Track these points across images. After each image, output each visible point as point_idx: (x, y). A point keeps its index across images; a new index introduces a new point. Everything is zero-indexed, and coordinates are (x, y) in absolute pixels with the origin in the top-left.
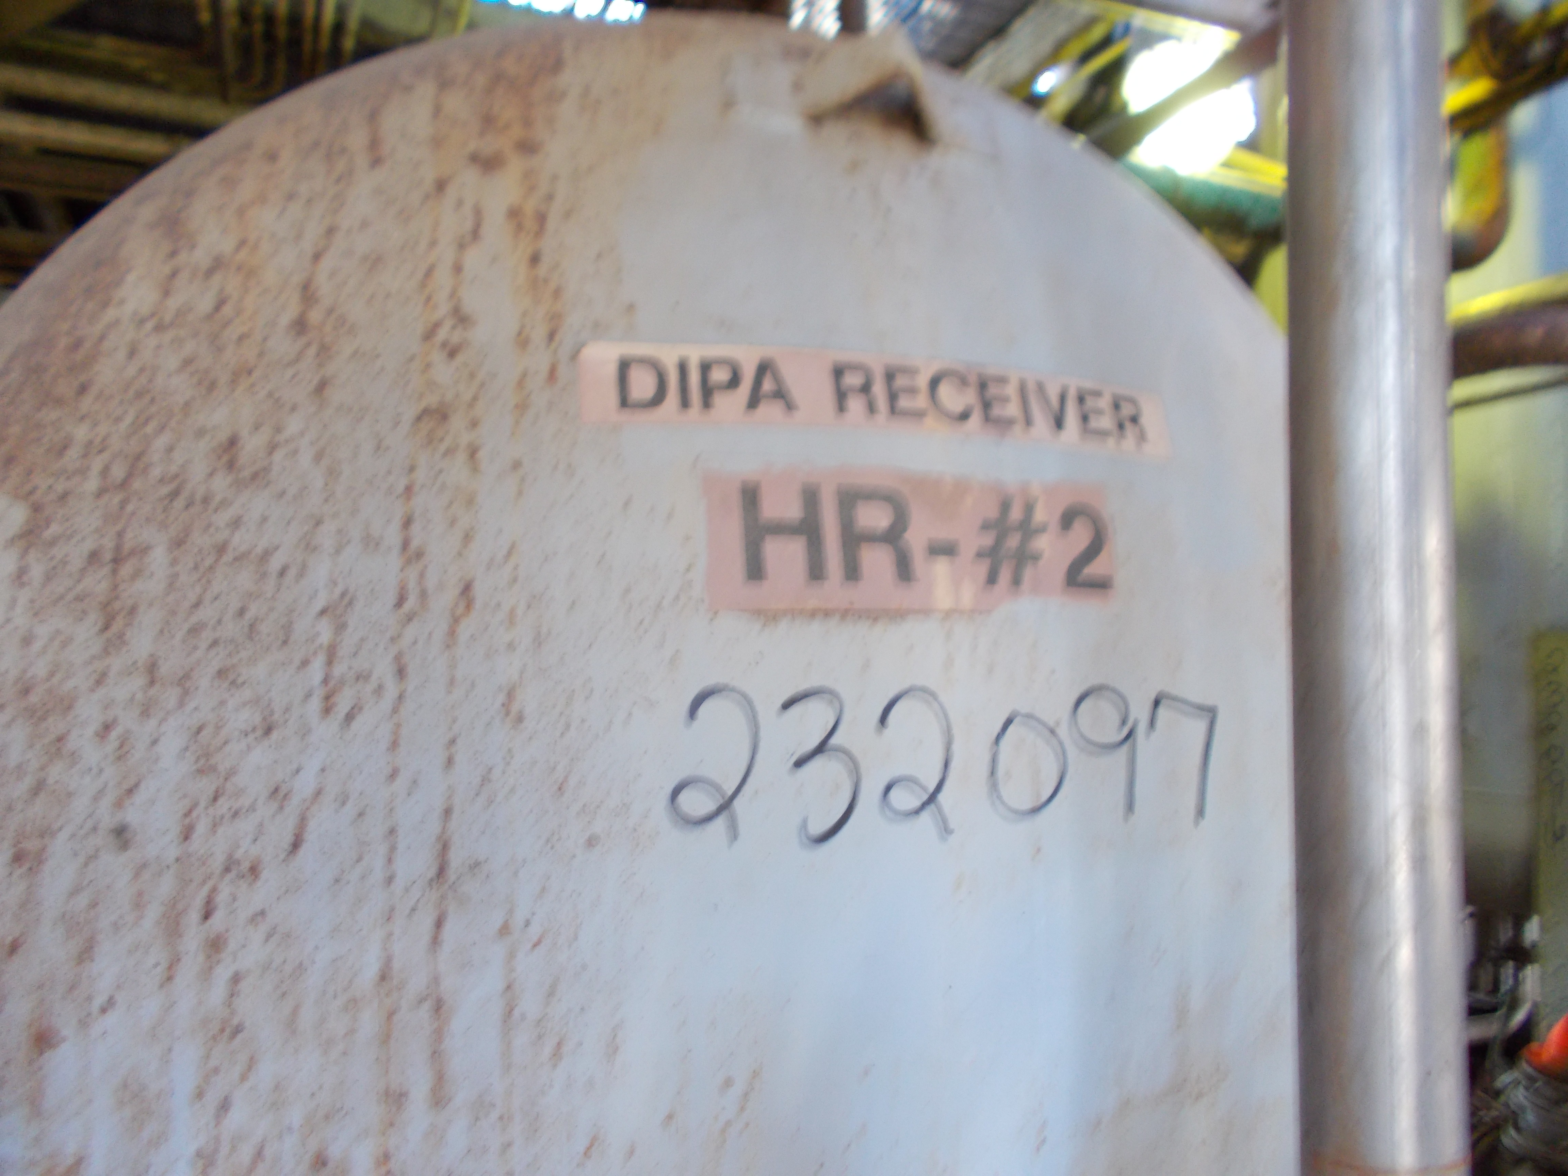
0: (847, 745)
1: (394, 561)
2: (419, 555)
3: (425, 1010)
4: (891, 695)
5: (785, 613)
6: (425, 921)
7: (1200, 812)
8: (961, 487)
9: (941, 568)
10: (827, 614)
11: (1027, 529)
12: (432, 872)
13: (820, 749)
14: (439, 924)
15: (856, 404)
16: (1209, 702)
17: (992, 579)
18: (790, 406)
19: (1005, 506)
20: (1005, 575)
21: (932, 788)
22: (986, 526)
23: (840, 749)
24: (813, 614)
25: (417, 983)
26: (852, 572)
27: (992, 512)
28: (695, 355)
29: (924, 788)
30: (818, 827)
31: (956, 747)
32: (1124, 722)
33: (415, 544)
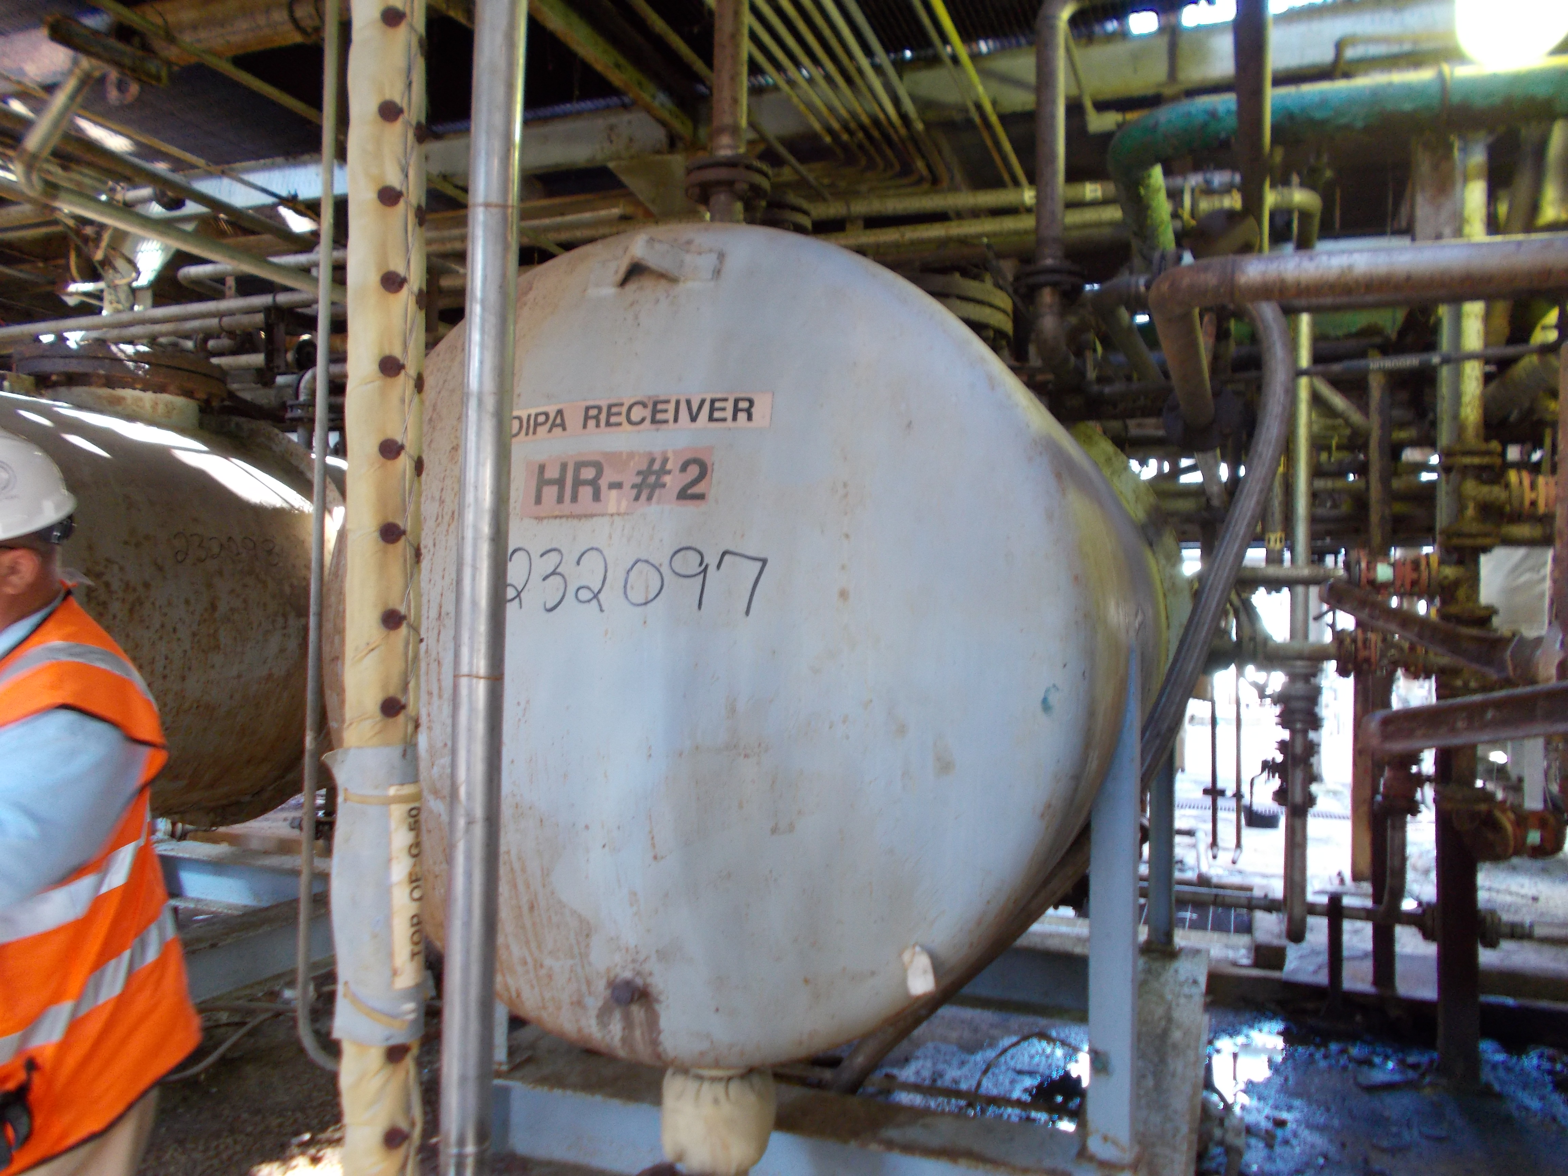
0: (562, 572)
1: (437, 504)
2: (443, 502)
3: (436, 663)
4: (583, 551)
5: (545, 518)
6: (436, 632)
7: (747, 613)
8: (631, 455)
9: (614, 493)
10: (561, 517)
11: (663, 471)
12: (437, 616)
13: (554, 573)
14: (439, 634)
15: (591, 423)
16: (762, 556)
17: (637, 498)
18: (564, 429)
19: (652, 461)
20: (644, 496)
21: (596, 591)
22: (639, 473)
23: (559, 574)
24: (556, 517)
25: (434, 655)
26: (574, 498)
27: (644, 467)
28: (533, 412)
29: (593, 593)
30: (549, 606)
31: (608, 574)
32: (701, 564)
33: (443, 498)
